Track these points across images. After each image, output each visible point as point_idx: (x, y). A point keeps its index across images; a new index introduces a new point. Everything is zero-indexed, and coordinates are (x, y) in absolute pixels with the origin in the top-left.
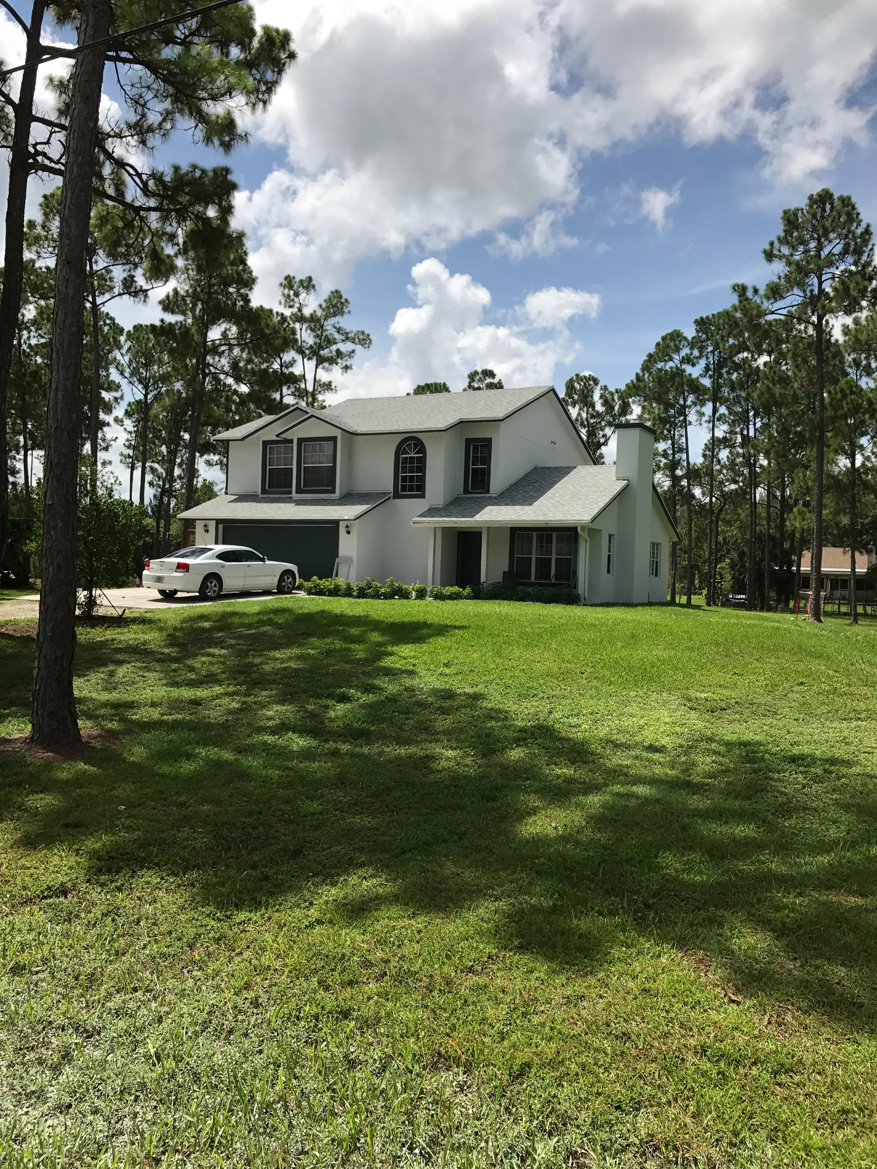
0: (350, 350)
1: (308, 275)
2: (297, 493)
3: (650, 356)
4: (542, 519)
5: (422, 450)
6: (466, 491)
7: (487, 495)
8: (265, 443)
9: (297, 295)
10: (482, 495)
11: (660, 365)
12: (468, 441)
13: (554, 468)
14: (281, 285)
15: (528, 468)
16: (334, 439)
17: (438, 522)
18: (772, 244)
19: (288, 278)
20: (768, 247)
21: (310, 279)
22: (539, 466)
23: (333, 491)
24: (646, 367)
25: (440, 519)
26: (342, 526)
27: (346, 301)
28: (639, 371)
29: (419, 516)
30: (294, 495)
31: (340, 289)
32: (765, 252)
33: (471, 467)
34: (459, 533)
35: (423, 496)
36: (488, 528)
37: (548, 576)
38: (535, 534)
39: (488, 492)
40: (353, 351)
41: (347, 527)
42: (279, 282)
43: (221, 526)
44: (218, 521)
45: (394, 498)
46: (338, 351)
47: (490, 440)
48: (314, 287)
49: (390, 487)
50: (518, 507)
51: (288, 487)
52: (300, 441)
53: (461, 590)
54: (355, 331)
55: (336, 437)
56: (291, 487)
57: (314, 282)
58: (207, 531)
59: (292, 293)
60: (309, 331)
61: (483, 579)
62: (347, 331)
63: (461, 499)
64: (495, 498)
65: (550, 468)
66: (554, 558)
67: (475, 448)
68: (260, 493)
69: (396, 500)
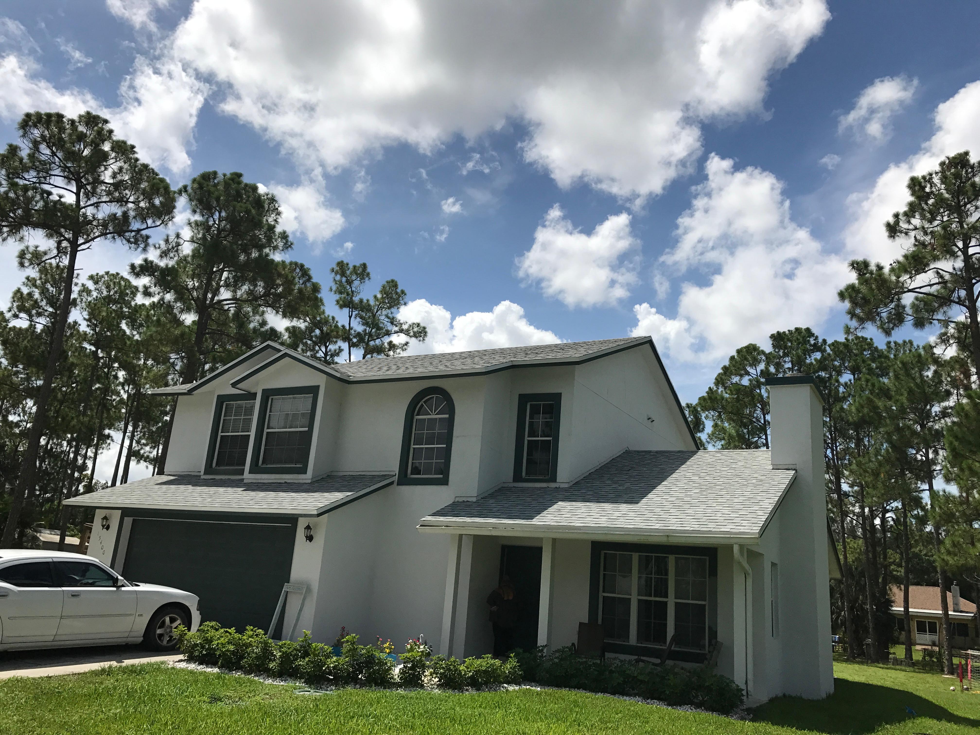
0: (403, 342)
1: (362, 262)
2: (250, 472)
3: (725, 368)
4: (657, 526)
5: (451, 409)
6: (517, 477)
7: (553, 485)
8: (222, 399)
9: (350, 283)
10: (544, 485)
11: (735, 379)
12: (524, 399)
13: (657, 452)
14: (333, 270)
15: (617, 451)
16: (314, 390)
17: (463, 526)
18: (896, 216)
19: (341, 264)
20: (892, 220)
21: (364, 266)
22: (631, 449)
23: (304, 471)
24: (720, 381)
25: (468, 520)
26: (302, 524)
27: (403, 292)
28: (713, 386)
29: (434, 515)
30: (247, 476)
31: (396, 279)
32: (888, 225)
33: (527, 438)
34: (504, 548)
35: (444, 482)
36: (554, 540)
37: (661, 635)
38: (635, 557)
39: (554, 479)
40: (407, 344)
41: (308, 528)
42: (331, 267)
43: (128, 521)
44: (126, 512)
45: (398, 484)
46: (390, 343)
47: (558, 396)
48: (368, 274)
49: (394, 467)
50: (607, 506)
51: (238, 465)
52: (268, 394)
53: (497, 662)
54: (410, 322)
55: (318, 387)
56: (244, 464)
57: (369, 270)
58: (108, 528)
59: (344, 279)
60: (358, 319)
61: (542, 639)
62: (401, 322)
63: (509, 489)
64: (566, 490)
65: (650, 452)
66: (671, 601)
67: (535, 411)
68: (202, 473)
69: (400, 487)
